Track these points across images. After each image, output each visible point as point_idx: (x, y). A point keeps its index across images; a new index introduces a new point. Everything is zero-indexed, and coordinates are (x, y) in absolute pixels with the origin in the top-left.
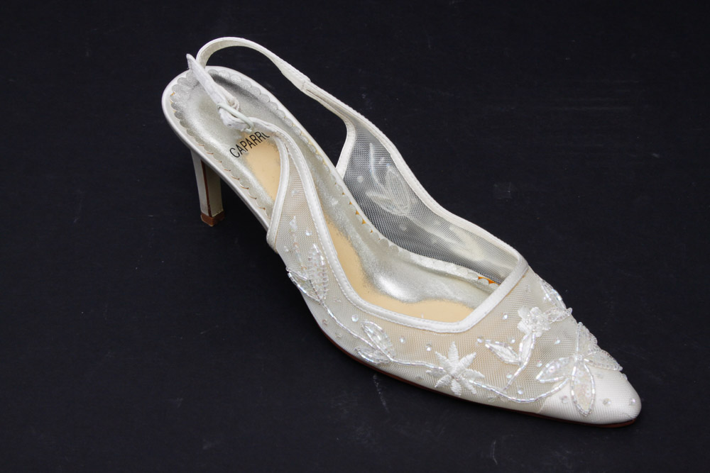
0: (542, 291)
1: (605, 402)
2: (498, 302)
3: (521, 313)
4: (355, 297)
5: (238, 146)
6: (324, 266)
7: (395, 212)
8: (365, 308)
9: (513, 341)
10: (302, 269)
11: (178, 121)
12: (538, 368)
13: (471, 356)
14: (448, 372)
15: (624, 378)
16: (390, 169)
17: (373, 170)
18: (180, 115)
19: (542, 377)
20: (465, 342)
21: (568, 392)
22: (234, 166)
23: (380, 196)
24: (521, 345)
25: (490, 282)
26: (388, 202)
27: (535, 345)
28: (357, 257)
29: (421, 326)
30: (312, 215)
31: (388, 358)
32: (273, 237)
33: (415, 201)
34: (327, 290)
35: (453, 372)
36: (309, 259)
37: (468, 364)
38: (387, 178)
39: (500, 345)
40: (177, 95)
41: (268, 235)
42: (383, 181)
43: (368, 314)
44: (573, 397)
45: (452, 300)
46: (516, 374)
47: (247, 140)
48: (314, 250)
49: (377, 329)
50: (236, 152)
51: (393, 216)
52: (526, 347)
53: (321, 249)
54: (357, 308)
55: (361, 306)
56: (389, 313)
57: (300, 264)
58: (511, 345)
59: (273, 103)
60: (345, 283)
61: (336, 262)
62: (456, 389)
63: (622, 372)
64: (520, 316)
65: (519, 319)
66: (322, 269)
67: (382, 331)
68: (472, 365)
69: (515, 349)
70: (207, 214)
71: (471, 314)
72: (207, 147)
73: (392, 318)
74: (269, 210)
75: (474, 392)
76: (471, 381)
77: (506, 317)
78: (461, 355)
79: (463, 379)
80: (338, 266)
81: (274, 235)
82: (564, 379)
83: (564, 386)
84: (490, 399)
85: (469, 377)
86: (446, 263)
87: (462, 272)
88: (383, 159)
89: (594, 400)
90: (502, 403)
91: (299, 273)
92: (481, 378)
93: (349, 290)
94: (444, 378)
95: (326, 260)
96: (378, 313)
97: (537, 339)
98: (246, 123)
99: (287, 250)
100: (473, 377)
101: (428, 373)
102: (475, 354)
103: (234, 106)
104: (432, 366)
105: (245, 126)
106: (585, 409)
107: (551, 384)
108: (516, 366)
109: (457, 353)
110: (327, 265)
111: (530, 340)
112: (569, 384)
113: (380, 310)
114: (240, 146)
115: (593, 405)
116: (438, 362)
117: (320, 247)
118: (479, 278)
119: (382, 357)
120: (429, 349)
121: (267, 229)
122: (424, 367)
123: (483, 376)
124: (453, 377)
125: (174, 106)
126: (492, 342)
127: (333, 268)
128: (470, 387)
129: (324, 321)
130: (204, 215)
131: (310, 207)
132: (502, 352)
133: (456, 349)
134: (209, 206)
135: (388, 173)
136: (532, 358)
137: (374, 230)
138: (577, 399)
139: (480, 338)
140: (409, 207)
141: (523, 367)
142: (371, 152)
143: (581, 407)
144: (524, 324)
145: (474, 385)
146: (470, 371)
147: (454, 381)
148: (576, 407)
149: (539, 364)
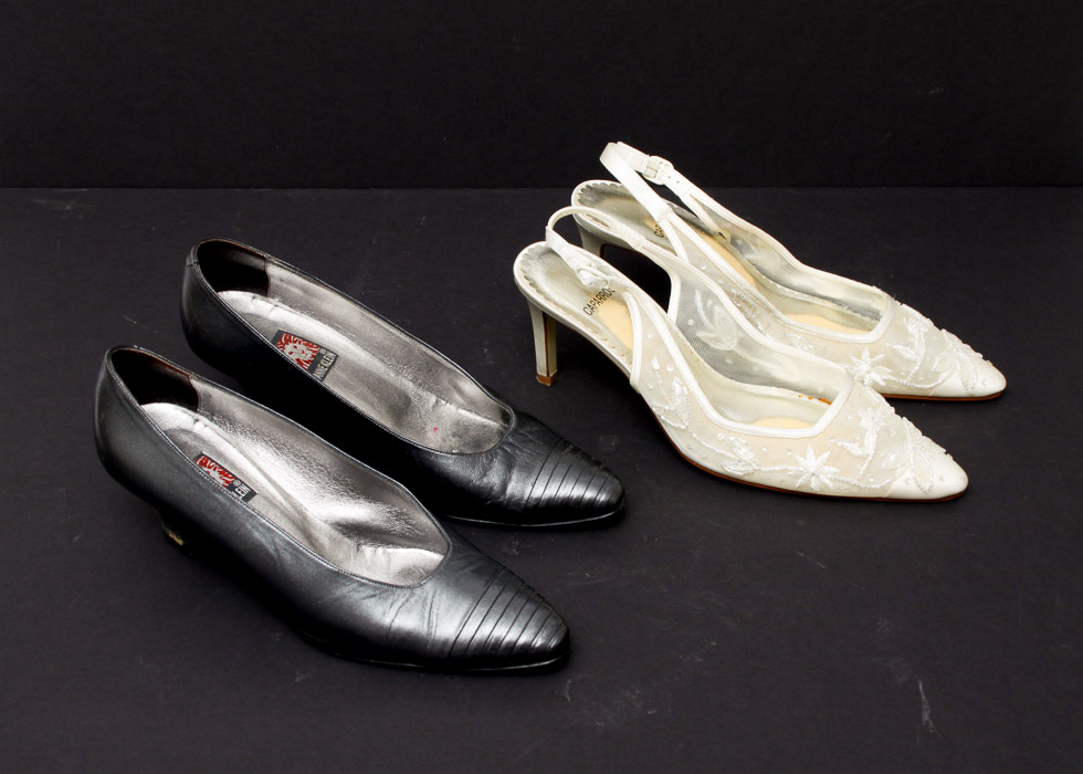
1: (941, 479)
2: (841, 406)
3: (860, 413)
4: (719, 418)
5: (589, 305)
6: (687, 396)
8: (728, 427)
9: (858, 437)
10: (667, 402)
12: (881, 457)
13: (826, 455)
14: (807, 471)
15: (949, 457)
16: (717, 309)
17: (701, 311)
18: (533, 285)
19: (886, 465)
20: (818, 442)
21: (908, 474)
22: (591, 323)
23: (710, 335)
24: (866, 440)
26: (717, 340)
27: (877, 438)
29: (780, 435)
30: (671, 353)
31: (753, 467)
33: (741, 335)
34: (692, 416)
35: (812, 470)
37: (824, 462)
38: (716, 318)
39: (850, 441)
40: (525, 268)
42: (712, 321)
43: (732, 431)
44: (914, 478)
46: (865, 465)
47: (595, 300)
48: (677, 383)
49: (741, 443)
50: (588, 310)
51: (721, 351)
52: (870, 441)
53: (683, 381)
54: (721, 428)
55: (724, 425)
56: (750, 428)
57: (664, 398)
58: (857, 441)
60: (708, 408)
61: (698, 390)
62: (815, 487)
63: (947, 453)
64: (860, 415)
65: (861, 419)
67: (746, 444)
68: (828, 461)
69: (862, 446)
70: (545, 375)
73: (754, 432)
74: (629, 354)
75: (831, 485)
76: (829, 477)
77: (850, 417)
78: (817, 454)
79: (821, 475)
80: (699, 394)
82: (905, 463)
83: (905, 470)
84: (845, 490)
85: (826, 473)
86: (769, 387)
87: (784, 393)
88: (710, 302)
89: (932, 478)
90: (854, 493)
91: (663, 406)
92: (836, 473)
93: (713, 413)
94: (804, 477)
95: (688, 390)
96: (741, 429)
97: (877, 432)
99: (651, 388)
100: (829, 472)
101: (790, 475)
102: (829, 452)
104: (793, 468)
106: (926, 486)
107: (895, 469)
108: (863, 458)
109: (813, 454)
111: (872, 436)
112: (909, 468)
115: (932, 483)
116: (798, 463)
117: (681, 379)
121: (629, 374)
122: (785, 470)
123: (838, 470)
124: (813, 475)
126: (842, 441)
127: (695, 396)
128: (827, 482)
129: (688, 446)
130: (541, 377)
131: (668, 347)
132: (851, 448)
133: (812, 451)
134: (548, 367)
135: (716, 313)
136: (876, 450)
137: (707, 366)
138: (918, 479)
139: (832, 438)
140: (736, 341)
141: (870, 458)
142: (698, 297)
143: (923, 485)
144: (865, 423)
145: (831, 480)
146: (826, 468)
147: (813, 478)
148: (919, 486)
149: (882, 455)
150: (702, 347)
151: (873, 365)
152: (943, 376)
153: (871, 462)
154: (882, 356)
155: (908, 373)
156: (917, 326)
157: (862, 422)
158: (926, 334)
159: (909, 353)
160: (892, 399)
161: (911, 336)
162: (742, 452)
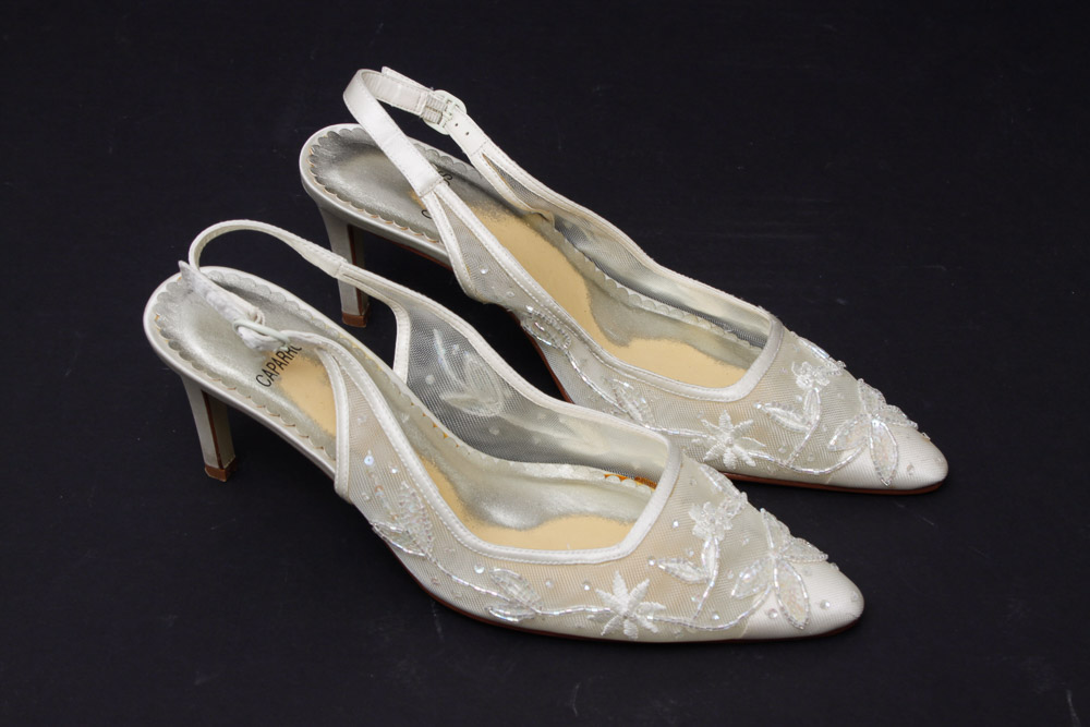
0: (708, 479)
1: (823, 606)
2: (662, 507)
3: (692, 514)
4: (474, 541)
5: (265, 371)
6: (423, 510)
7: (483, 413)
8: (490, 553)
9: (692, 553)
10: (393, 519)
11: (176, 353)
12: (729, 581)
13: (643, 585)
14: (617, 613)
15: (834, 568)
16: (469, 357)
17: (445, 364)
18: (175, 345)
19: (737, 592)
20: (630, 567)
21: (772, 603)
22: (268, 400)
23: (462, 396)
24: (703, 556)
25: (621, 479)
26: (473, 403)
27: (720, 552)
28: (448, 484)
29: (571, 560)
30: (394, 445)
31: (532, 610)
32: (343, 483)
33: (508, 393)
34: (433, 539)
35: (624, 610)
36: (401, 504)
37: (642, 596)
38: (468, 370)
39: (678, 561)
40: (163, 318)
41: (336, 482)
42: (462, 377)
43: (497, 560)
44: (782, 609)
45: (583, 514)
46: (705, 595)
47: (275, 360)
48: (405, 490)
49: (512, 577)
50: (264, 380)
51: (481, 419)
52: (710, 557)
53: (415, 487)
54: (478, 555)
55: (484, 551)
56: (524, 552)
57: (388, 513)
58: (690, 559)
59: (290, 302)
60: (457, 526)
61: (439, 500)
62: (629, 632)
63: (829, 561)
64: (693, 518)
65: (693, 523)
66: (421, 513)
67: (520, 578)
68: (647, 595)
69: (697, 564)
70: (217, 466)
71: (632, 531)
72: (226, 380)
73: (530, 558)
75: (655, 630)
76: (650, 617)
77: (676, 524)
78: (630, 586)
79: (639, 617)
80: (442, 505)
81: (346, 482)
82: (766, 586)
83: (767, 597)
84: (677, 635)
85: (646, 613)
86: (558, 465)
87: (582, 473)
88: (456, 347)
89: (809, 605)
90: (692, 636)
91: (389, 524)
92: (661, 611)
93: (464, 534)
94: (612, 621)
96: (509, 556)
97: (721, 543)
98: (280, 340)
99: (368, 498)
100: (650, 611)
101: (591, 619)
102: (648, 580)
103: (259, 320)
104: (594, 609)
105: (279, 344)
106: (800, 620)
107: (751, 598)
108: (702, 584)
109: (623, 585)
110: (428, 507)
111: (712, 548)
112: (773, 593)
113: (511, 551)
114: (268, 369)
115: (809, 613)
116: (600, 602)
117: (413, 484)
118: (606, 476)
119: (524, 612)
120: (587, 588)
121: (334, 475)
122: (585, 612)
123: (663, 607)
124: (625, 617)
125: (165, 334)
126: (666, 561)
127: (436, 510)
128: (649, 625)
129: (432, 580)
130: (210, 468)
131: (388, 434)
132: (681, 571)
133: (622, 581)
134: (218, 454)
135: (467, 364)
136: (720, 570)
137: (460, 443)
138: (788, 609)
139: (651, 558)
140: (501, 403)
141: (712, 584)
142: (438, 342)
143: (795, 618)
144: (701, 527)
145: (654, 621)
146: (645, 604)
147: (627, 621)
148: (790, 620)
149: (731, 576)
150: (450, 416)
151: (738, 435)
152: (847, 456)
153: (715, 587)
154: (750, 422)
155: (789, 449)
156: (813, 377)
157: (696, 528)
158: (825, 389)
159: (792, 421)
160: (744, 482)
161: (801, 392)
162: (515, 591)
